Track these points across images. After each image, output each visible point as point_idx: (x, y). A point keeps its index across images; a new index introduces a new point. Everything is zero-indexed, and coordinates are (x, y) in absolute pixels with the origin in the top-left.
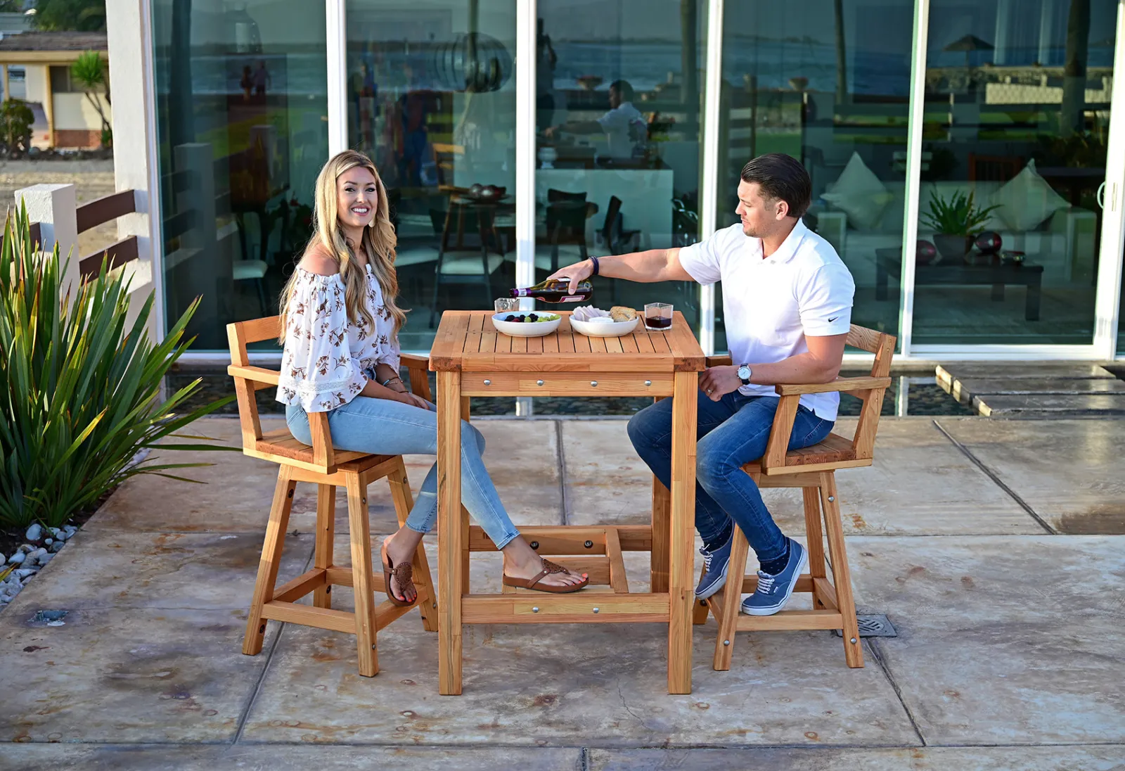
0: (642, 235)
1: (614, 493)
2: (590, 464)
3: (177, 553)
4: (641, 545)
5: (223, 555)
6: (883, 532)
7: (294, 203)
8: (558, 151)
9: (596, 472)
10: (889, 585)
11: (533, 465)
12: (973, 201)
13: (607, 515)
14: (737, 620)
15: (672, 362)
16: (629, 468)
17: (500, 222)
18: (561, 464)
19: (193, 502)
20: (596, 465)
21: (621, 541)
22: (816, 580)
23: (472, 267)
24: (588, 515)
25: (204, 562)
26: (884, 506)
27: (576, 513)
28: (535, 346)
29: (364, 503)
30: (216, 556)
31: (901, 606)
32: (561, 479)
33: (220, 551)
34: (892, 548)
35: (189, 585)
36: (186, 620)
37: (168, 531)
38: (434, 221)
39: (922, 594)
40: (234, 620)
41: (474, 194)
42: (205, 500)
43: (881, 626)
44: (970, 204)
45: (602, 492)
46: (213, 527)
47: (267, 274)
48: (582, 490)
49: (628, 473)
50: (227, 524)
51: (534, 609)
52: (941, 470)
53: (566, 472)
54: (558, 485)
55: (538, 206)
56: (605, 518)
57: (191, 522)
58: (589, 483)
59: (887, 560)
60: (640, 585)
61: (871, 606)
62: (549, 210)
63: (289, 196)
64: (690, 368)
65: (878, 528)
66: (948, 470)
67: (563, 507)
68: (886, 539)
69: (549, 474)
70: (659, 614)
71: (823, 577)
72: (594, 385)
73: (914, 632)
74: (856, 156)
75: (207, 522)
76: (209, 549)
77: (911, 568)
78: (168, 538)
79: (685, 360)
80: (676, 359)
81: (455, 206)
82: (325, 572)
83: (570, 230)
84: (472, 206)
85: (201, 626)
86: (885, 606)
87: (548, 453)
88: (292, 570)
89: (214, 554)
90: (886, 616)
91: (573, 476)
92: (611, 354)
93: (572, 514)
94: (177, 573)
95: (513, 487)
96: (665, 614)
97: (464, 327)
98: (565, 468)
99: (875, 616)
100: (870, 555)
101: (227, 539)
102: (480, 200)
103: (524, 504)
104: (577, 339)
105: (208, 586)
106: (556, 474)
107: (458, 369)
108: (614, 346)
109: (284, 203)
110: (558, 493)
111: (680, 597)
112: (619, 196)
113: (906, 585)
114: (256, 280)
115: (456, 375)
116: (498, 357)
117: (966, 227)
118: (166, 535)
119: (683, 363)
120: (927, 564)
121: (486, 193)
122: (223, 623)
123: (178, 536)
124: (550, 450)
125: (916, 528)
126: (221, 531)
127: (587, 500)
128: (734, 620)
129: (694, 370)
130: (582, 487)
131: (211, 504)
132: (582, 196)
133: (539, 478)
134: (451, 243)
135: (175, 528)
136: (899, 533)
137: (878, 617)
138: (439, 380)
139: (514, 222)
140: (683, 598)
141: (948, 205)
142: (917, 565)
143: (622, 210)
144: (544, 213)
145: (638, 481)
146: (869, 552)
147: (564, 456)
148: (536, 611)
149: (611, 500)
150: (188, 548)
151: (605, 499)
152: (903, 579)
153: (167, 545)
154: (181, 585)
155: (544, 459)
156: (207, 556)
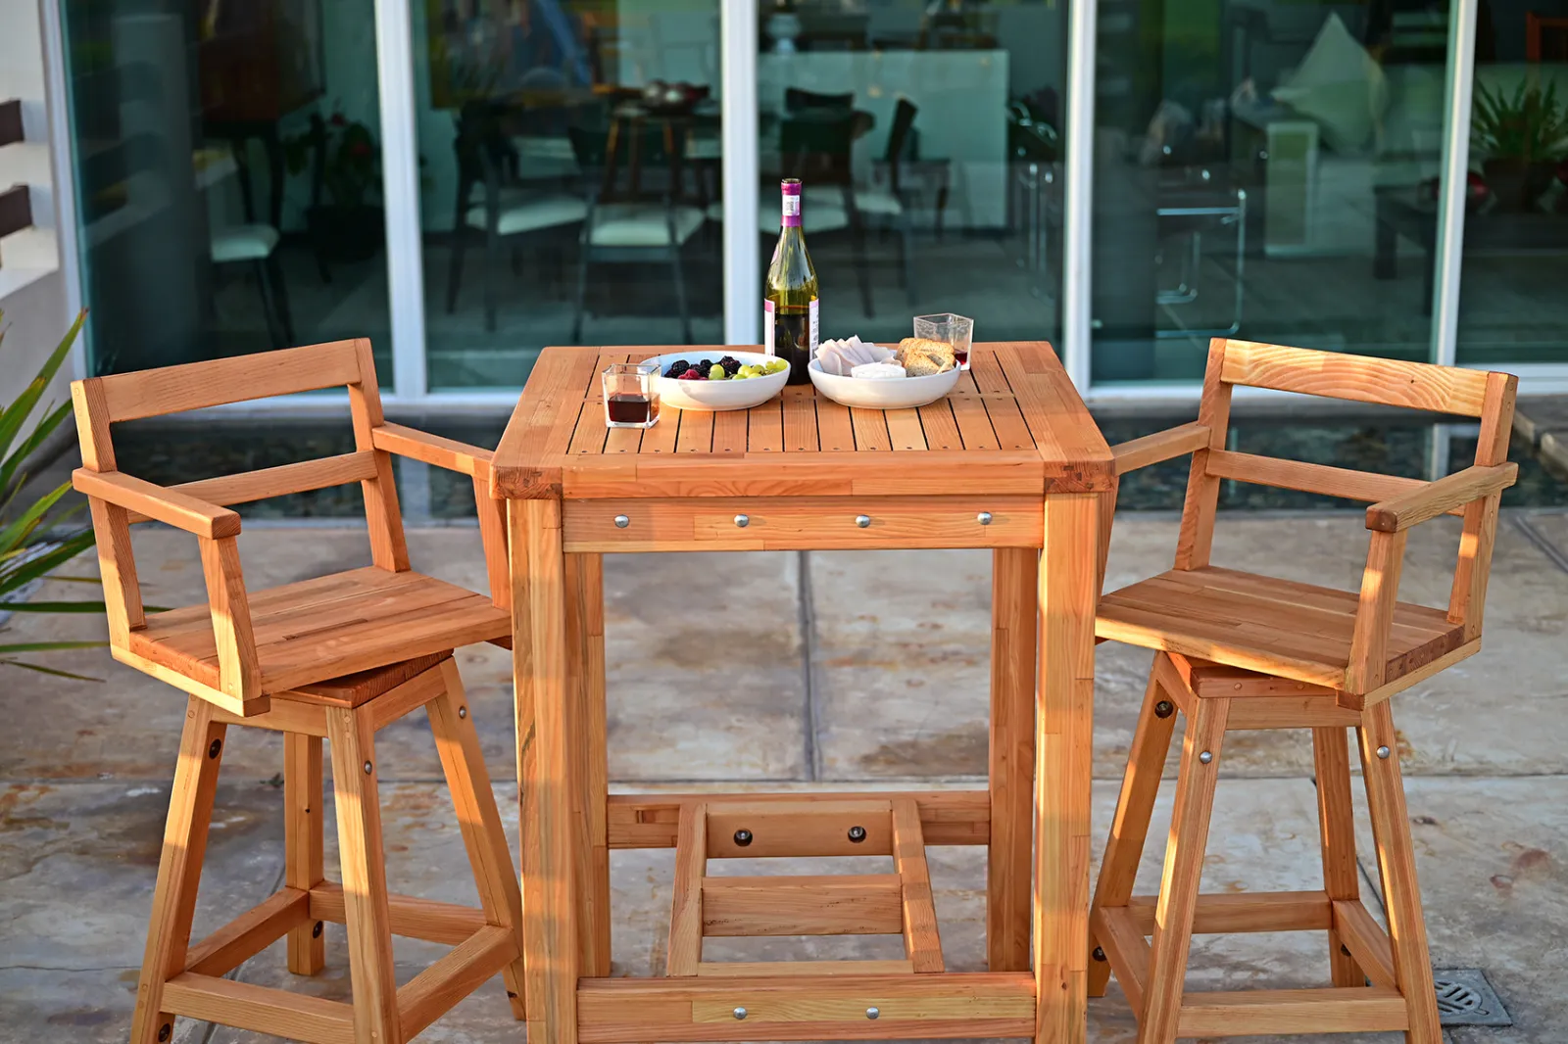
0: (952, 169)
1: (909, 683)
2: (862, 618)
3: (36, 829)
4: (966, 833)
5: (128, 834)
6: (1450, 766)
7: (338, 119)
8: (802, 20)
9: (874, 636)
10: (1479, 895)
11: (753, 621)
12: (1557, 97)
13: (895, 731)
14: (1179, 1014)
15: (1041, 472)
16: (936, 627)
17: (695, 149)
18: (807, 618)
19: (87, 712)
20: (873, 619)
21: (925, 824)
22: (1339, 907)
23: (648, 232)
24: (858, 732)
25: (84, 851)
26: (1444, 707)
27: (834, 729)
28: (730, 434)
29: (369, 773)
30: (111, 835)
31: (1510, 947)
32: (805, 651)
33: (121, 823)
34: (1473, 803)
35: (44, 907)
36: (21, 997)
37: (25, 779)
38: (577, 147)
39: (1551, 918)
40: (122, 996)
41: (651, 99)
42: (110, 705)
43: (1475, 997)
44: (1550, 103)
45: (886, 681)
46: (115, 768)
47: (275, 252)
48: (846, 674)
49: (936, 636)
50: (143, 761)
51: (737, 1011)
52: (1544, 623)
53: (815, 635)
54: (799, 661)
55: (765, 119)
56: (893, 738)
57: (76, 758)
58: (860, 659)
59: (1468, 835)
60: (965, 899)
61: (1449, 948)
62: (787, 126)
63: (326, 108)
64: (1080, 486)
65: (1439, 756)
66: (1560, 623)
67: (807, 713)
68: (1459, 785)
69: (782, 639)
70: (1011, 1021)
71: (1353, 898)
72: (864, 525)
73: (1547, 1013)
74: (1335, 22)
75: (109, 757)
76: (101, 819)
77: (1519, 853)
78: (23, 795)
79: (1068, 467)
80: (1047, 466)
81: (625, 122)
82: (308, 897)
83: (826, 160)
84: (650, 121)
85: (50, 1010)
86: (1477, 947)
87: (784, 595)
88: (257, 869)
89: (109, 831)
90: (1483, 971)
91: (829, 645)
92: (901, 453)
93: (826, 730)
94: (27, 877)
95: (712, 671)
96: (1024, 1021)
97: (579, 388)
98: (814, 628)
99: (1458, 974)
100: (1429, 821)
101: (140, 797)
102: (663, 110)
103: (734, 707)
104: (826, 415)
105: (81, 911)
106: (796, 641)
107: (557, 495)
108: (906, 432)
109: (316, 119)
110: (800, 683)
111: (1059, 983)
112: (913, 99)
113: (1515, 894)
114: (255, 262)
115: (551, 507)
116: (646, 464)
117: (1545, 143)
118: (21, 787)
119: (1064, 475)
120: (1549, 842)
121: (672, 96)
122: (97, 1005)
123: (43, 790)
124: (786, 588)
125: (1516, 756)
126: (130, 777)
127: (855, 699)
128: (1172, 1014)
129: (1089, 489)
130: (847, 669)
131: (122, 716)
132: (845, 100)
133: (762, 649)
134: (621, 186)
135: (44, 770)
136: (1483, 771)
137: (1466, 976)
138: (514, 519)
139: (720, 148)
140: (1064, 986)
141: (1510, 105)
142: (1530, 845)
143: (919, 122)
144: (776, 131)
145: (956, 653)
146: (1428, 814)
147: (811, 600)
148: (741, 1017)
149: (903, 697)
150: (56, 819)
151: (891, 695)
152: (1506, 881)
153: (17, 811)
154: (28, 909)
155: (773, 606)
156: (93, 835)
